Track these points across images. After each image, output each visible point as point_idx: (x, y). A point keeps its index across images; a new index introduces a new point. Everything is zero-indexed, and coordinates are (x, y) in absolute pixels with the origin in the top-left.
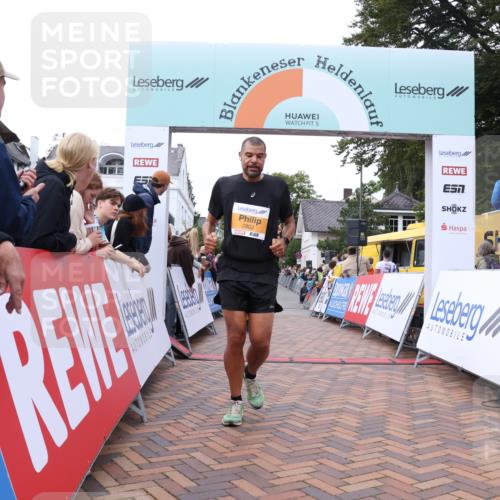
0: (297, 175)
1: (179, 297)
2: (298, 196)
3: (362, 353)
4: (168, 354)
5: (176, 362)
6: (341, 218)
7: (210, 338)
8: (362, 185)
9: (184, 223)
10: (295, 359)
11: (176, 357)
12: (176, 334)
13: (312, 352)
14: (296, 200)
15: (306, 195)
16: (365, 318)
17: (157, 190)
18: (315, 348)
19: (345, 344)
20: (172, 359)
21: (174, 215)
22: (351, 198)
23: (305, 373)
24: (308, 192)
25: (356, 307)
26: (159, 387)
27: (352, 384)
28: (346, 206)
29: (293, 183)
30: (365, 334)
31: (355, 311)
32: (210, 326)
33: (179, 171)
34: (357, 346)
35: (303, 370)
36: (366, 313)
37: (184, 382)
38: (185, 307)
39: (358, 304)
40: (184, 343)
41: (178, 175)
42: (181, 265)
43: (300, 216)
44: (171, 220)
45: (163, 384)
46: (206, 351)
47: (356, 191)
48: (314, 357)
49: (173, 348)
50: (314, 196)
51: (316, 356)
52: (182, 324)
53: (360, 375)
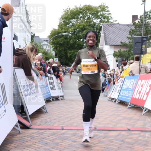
0: (100, 7)
1: (22, 90)
2: (101, 21)
3: (142, 124)
4: (16, 126)
5: (21, 131)
6: (130, 36)
7: (43, 115)
8: (145, 13)
9: (25, 40)
10: (98, 128)
11: (21, 128)
12: (21, 113)
13: (109, 124)
14: (99, 24)
15: (106, 20)
16: (144, 102)
17: (5, 17)
18: (111, 121)
19: (130, 119)
20: (19, 129)
21: (17, 34)
22: (137, 21)
23: (104, 137)
24: (108, 18)
25: (138, 95)
26: (11, 147)
27: (135, 143)
28: (133, 27)
29: (98, 12)
30: (144, 112)
31: (137, 97)
32: (43, 107)
33: (20, 3)
34: (138, 120)
35: (103, 135)
36: (144, 99)
37: (27, 143)
38: (26, 96)
39: (140, 93)
40: (26, 119)
41: (19, 6)
42: (23, 68)
43: (102, 35)
44: (15, 38)
45: (13, 145)
46: (41, 123)
47: (141, 17)
48: (111, 126)
49: (19, 122)
50: (111, 21)
51: (112, 126)
52: (25, 106)
53: (140, 138)
